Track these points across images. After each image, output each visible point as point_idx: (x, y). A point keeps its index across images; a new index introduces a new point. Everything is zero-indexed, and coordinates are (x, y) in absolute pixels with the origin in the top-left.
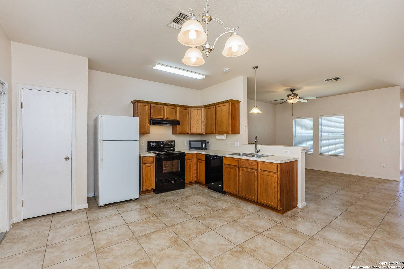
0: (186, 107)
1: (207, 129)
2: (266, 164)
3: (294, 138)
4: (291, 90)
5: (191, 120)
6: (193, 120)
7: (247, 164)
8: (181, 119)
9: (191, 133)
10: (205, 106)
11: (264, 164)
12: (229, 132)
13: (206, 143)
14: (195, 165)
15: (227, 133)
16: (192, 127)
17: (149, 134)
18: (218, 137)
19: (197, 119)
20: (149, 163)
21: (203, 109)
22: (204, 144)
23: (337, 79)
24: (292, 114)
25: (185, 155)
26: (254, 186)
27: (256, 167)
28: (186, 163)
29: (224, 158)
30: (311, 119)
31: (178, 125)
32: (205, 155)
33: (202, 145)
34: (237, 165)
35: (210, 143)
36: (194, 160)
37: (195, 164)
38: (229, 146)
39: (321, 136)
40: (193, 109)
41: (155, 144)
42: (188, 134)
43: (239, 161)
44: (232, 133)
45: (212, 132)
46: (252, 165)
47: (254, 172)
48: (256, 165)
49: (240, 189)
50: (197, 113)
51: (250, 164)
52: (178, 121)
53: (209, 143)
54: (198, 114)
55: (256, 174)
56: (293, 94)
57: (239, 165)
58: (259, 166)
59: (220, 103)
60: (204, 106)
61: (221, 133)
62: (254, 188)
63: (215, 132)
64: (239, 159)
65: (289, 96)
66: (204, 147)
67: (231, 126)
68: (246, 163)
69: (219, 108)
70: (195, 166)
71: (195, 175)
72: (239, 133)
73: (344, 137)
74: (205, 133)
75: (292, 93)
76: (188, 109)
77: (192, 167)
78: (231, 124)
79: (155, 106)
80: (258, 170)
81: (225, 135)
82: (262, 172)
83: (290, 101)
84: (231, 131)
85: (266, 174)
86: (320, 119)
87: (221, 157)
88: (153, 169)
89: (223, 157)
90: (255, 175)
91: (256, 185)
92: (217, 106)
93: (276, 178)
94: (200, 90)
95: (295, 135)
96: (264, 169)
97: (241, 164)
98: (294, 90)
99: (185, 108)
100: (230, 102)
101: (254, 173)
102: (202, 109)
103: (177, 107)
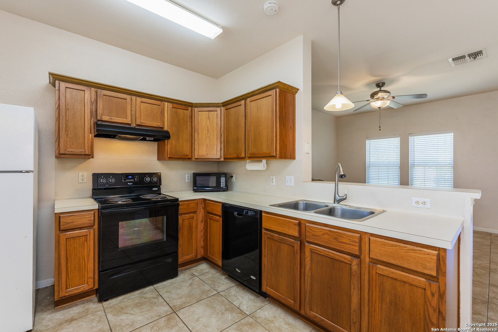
0: (185, 105)
1: (227, 149)
2: (393, 246)
3: (367, 169)
4: (378, 85)
5: (196, 130)
6: (200, 132)
7: (326, 236)
8: (174, 129)
9: (196, 157)
10: (225, 104)
11: (385, 245)
12: (275, 155)
13: (226, 177)
14: (202, 224)
15: (269, 157)
16: (198, 145)
17: (93, 157)
18: (251, 166)
19: (208, 130)
20: (81, 228)
21: (221, 110)
22: (223, 180)
23: (475, 55)
24: (380, 127)
25: (178, 205)
26: (350, 301)
27: (357, 248)
28: (180, 221)
29: (263, 214)
30: (395, 139)
31: (166, 141)
32: (221, 204)
33: (218, 182)
34: (296, 234)
35: (234, 179)
36: (201, 214)
37: (202, 222)
38: (272, 184)
39: (414, 165)
40: (200, 109)
41: (113, 180)
42: (190, 159)
43: (303, 226)
44: (281, 158)
45: (237, 155)
46: (341, 242)
47: (350, 263)
48: (356, 242)
49: (305, 297)
50: (209, 118)
51: (336, 239)
52: (167, 132)
53: (232, 177)
54: (209, 120)
55: (355, 267)
56: (380, 90)
57: (303, 237)
58: (366, 247)
59: (255, 93)
60: (222, 103)
61: (256, 157)
62: (350, 306)
63: (243, 155)
64: (302, 222)
65: (373, 96)
66: (223, 185)
67: (278, 142)
68: (324, 234)
69: (252, 105)
70: (201, 226)
71: (202, 243)
72: (294, 158)
73: (454, 168)
74: (225, 158)
75: (378, 89)
76: (190, 108)
77: (196, 228)
78: (278, 137)
79: (109, 94)
80: (362, 257)
81: (264, 161)
82: (379, 266)
83: (376, 104)
84: (278, 153)
85: (395, 276)
86: (411, 139)
87: (256, 211)
88: (92, 241)
89: (261, 211)
90: (351, 269)
91: (355, 300)
92: (249, 100)
93: (433, 295)
94: (217, 78)
95: (370, 165)
96: (385, 259)
97: (308, 234)
98: (383, 84)
99: (183, 107)
100: (277, 90)
101: (351, 265)
102: (218, 109)
103: (166, 103)
